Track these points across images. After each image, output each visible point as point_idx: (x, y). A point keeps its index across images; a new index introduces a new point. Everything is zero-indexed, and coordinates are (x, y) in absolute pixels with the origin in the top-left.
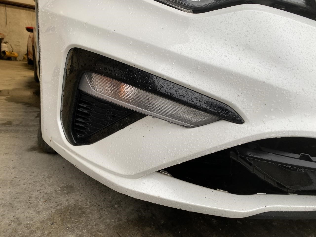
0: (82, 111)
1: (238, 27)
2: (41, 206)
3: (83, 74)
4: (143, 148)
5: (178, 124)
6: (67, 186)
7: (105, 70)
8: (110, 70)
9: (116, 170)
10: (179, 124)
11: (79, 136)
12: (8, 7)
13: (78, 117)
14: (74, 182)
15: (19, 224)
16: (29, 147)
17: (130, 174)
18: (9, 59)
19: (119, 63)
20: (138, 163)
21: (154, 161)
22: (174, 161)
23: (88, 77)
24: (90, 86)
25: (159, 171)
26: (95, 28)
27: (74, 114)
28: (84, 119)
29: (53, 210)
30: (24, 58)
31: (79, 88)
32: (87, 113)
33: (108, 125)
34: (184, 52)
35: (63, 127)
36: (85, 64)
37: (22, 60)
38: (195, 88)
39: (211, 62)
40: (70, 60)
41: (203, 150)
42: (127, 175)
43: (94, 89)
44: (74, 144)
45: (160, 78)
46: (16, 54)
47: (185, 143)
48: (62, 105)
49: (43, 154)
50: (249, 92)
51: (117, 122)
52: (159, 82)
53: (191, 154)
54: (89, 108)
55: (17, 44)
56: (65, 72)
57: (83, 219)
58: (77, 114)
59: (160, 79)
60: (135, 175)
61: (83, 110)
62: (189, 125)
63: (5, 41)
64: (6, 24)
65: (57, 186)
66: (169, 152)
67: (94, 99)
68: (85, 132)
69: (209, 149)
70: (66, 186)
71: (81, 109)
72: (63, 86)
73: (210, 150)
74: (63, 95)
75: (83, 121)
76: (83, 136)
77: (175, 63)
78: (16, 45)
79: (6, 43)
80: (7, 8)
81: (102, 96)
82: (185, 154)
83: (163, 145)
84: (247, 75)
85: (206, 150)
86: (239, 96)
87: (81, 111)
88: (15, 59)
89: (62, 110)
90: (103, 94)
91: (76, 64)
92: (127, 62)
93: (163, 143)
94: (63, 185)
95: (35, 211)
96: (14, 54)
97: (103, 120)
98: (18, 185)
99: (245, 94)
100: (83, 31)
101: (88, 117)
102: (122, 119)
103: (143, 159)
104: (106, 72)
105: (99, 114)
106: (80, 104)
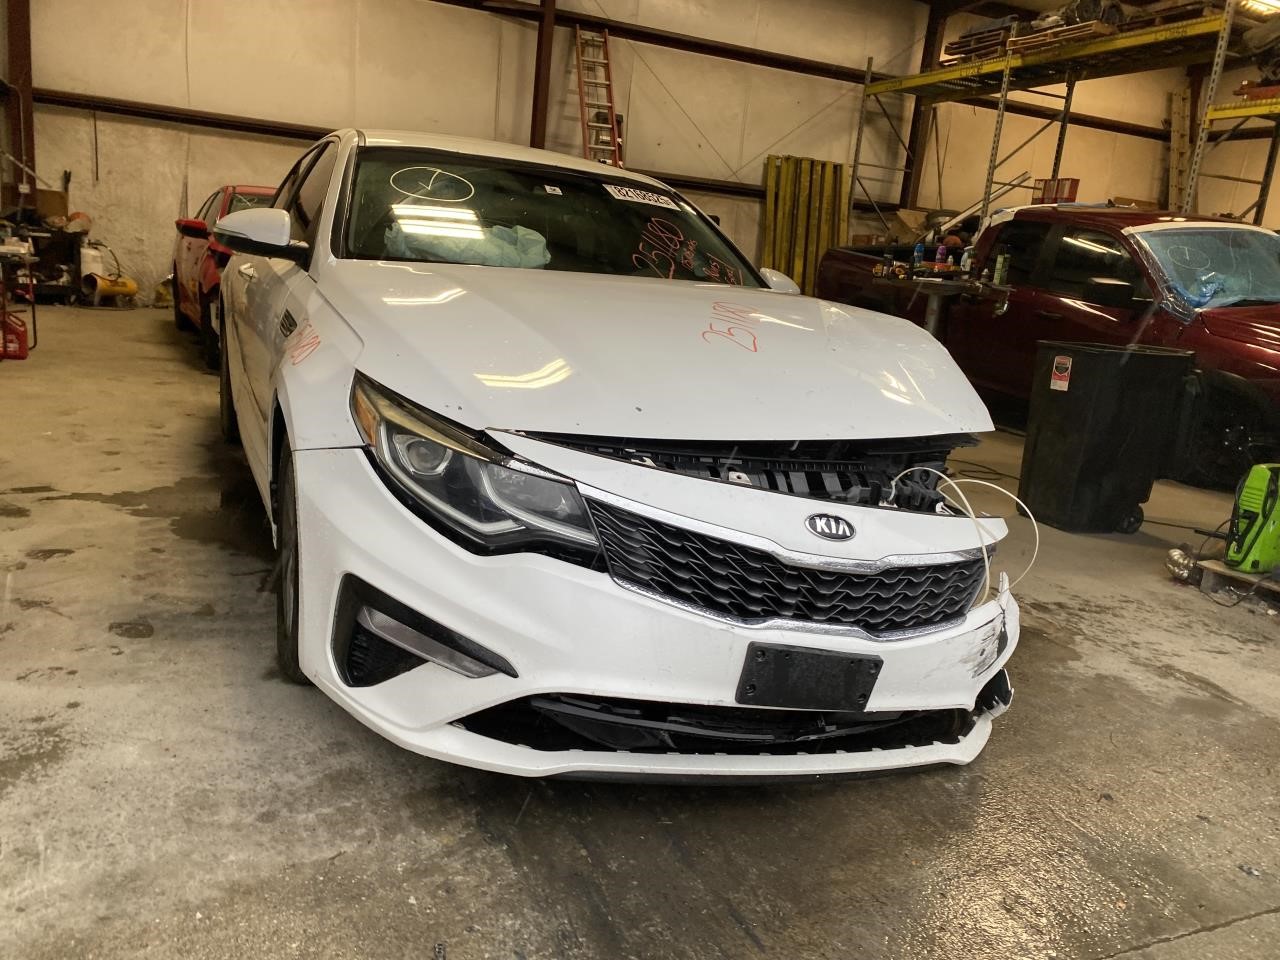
2: (304, 769)
5: (462, 674)
6: (337, 741)
11: (356, 674)
12: (102, 119)
13: (354, 650)
14: (348, 736)
15: (279, 790)
16: (263, 671)
17: (416, 727)
18: (108, 301)
21: (440, 713)
25: (451, 723)
28: (362, 653)
29: (321, 775)
30: (159, 297)
37: (151, 302)
42: (413, 728)
44: (350, 685)
46: (132, 285)
49: (290, 686)
55: (136, 249)
57: (362, 786)
62: (472, 676)
63: (93, 241)
64: (97, 179)
65: (323, 742)
68: (365, 670)
70: (335, 742)
76: (362, 673)
78: (130, 252)
79: (95, 245)
80: (100, 124)
88: (129, 301)
94: (332, 740)
95: (296, 775)
96: (124, 284)
98: (264, 740)
101: (367, 651)
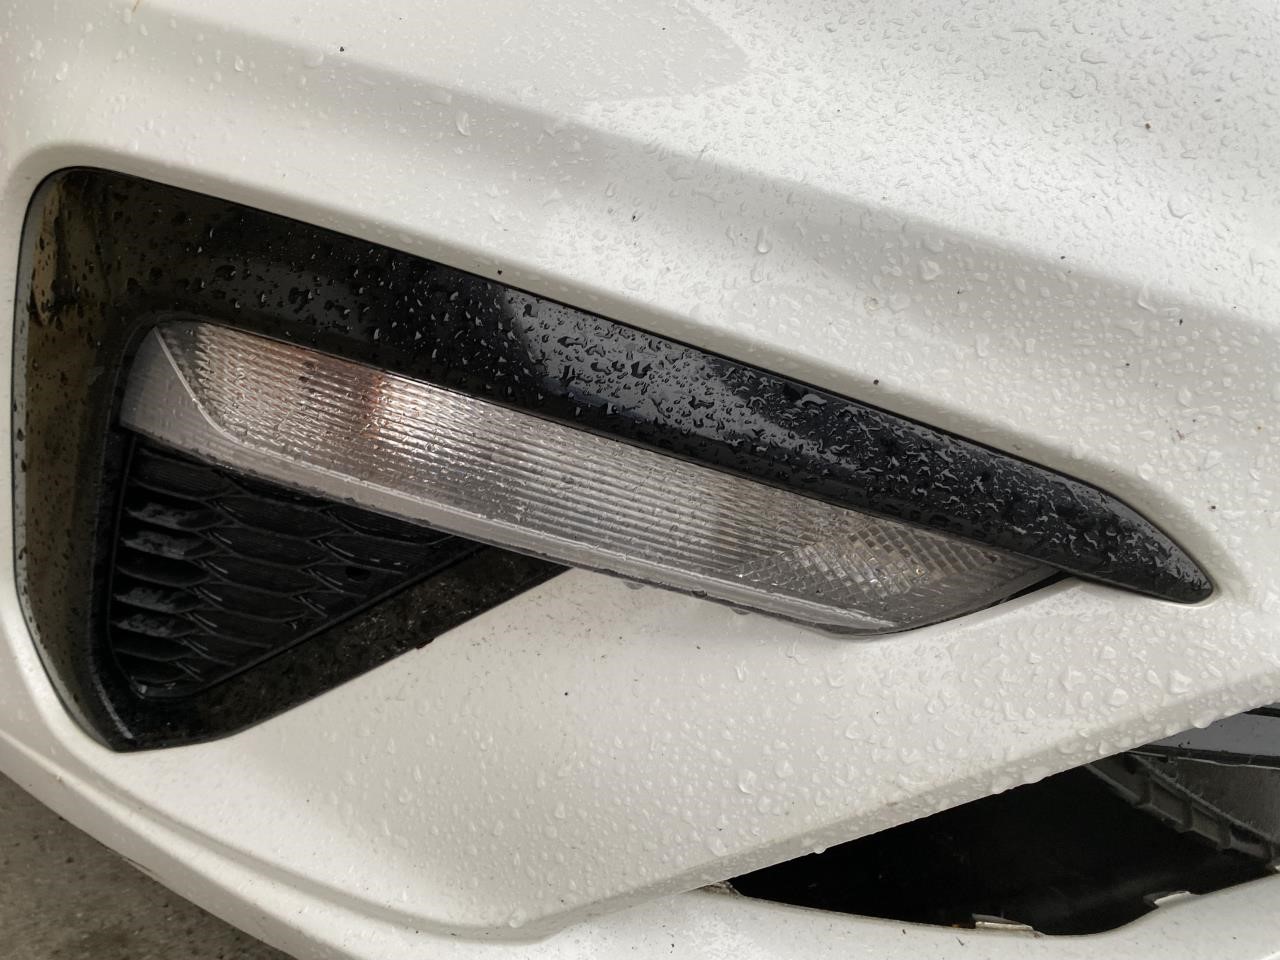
0: (153, 552)
1: (1143, 15)
3: (145, 332)
4: (568, 768)
5: (798, 621)
6: (93, 934)
7: (296, 306)
8: (329, 305)
9: (405, 897)
10: (803, 616)
11: (144, 689)
13: (128, 585)
17: (500, 921)
19: (393, 254)
20: (545, 855)
21: (652, 846)
22: (788, 842)
23: (178, 352)
24: (200, 406)
26: (201, 37)
27: (101, 571)
28: (167, 593)
31: (125, 419)
32: (190, 559)
33: (325, 626)
34: (829, 172)
35: (41, 647)
36: (156, 273)
38: (909, 399)
39: (1001, 234)
40: (47, 248)
41: (972, 773)
42: (478, 929)
43: (223, 424)
44: (120, 745)
45: (674, 346)
47: (848, 735)
48: (21, 519)
50: (1244, 408)
51: (376, 604)
52: (673, 372)
53: (896, 796)
54: (196, 530)
56: (19, 324)
58: (119, 568)
59: (677, 350)
60: (529, 923)
61: (157, 541)
62: (866, 623)
65: (37, 947)
66: (750, 787)
67: (227, 480)
68: (179, 665)
69: (1011, 764)
70: (85, 936)
71: (146, 541)
72: (14, 407)
73: (1013, 769)
74: (18, 463)
75: (162, 608)
76: (171, 686)
77: (770, 246)
81: (285, 465)
82: (857, 802)
83: (704, 748)
84: (1229, 306)
85: (994, 772)
86: (1181, 437)
87: (147, 549)
89: (25, 550)
90: (290, 459)
91: (91, 269)
92: (448, 248)
93: (700, 733)
94: (70, 929)
97: (291, 596)
99: (1216, 420)
100: (119, 56)
101: (190, 585)
102: (410, 587)
103: (577, 832)
104: (303, 315)
105: (262, 562)
106: (134, 514)
